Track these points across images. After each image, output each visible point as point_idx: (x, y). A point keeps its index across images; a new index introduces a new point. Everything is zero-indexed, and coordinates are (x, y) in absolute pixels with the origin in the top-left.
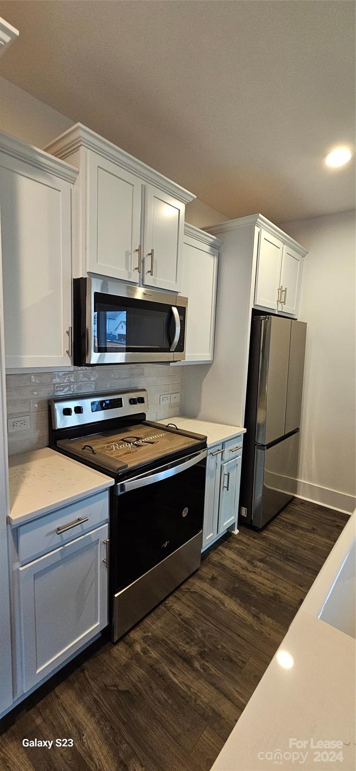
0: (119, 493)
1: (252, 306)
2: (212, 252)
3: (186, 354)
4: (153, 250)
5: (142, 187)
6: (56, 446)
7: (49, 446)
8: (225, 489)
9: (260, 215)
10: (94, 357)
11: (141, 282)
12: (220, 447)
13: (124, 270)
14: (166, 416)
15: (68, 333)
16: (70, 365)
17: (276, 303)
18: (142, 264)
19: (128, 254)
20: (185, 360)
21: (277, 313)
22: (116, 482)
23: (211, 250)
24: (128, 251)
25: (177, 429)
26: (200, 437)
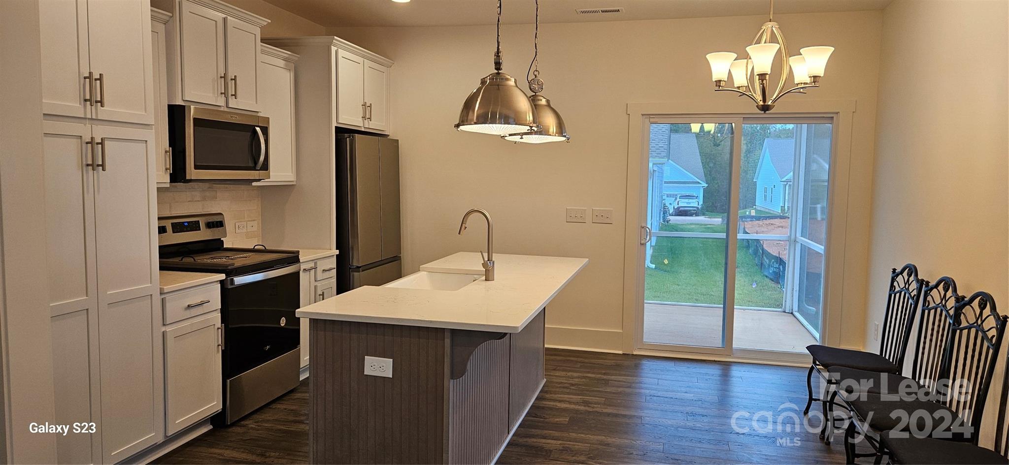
0: (229, 287)
1: (334, 124)
2: (289, 68)
3: (271, 174)
4: (235, 75)
5: (224, 21)
9: (335, 37)
10: (194, 174)
11: (226, 104)
12: (313, 264)
13: (212, 95)
15: (168, 152)
16: (168, 181)
17: (361, 119)
19: (215, 81)
20: (269, 178)
21: (363, 130)
22: (226, 278)
23: (286, 65)
24: (216, 78)
25: (265, 249)
26: (291, 251)
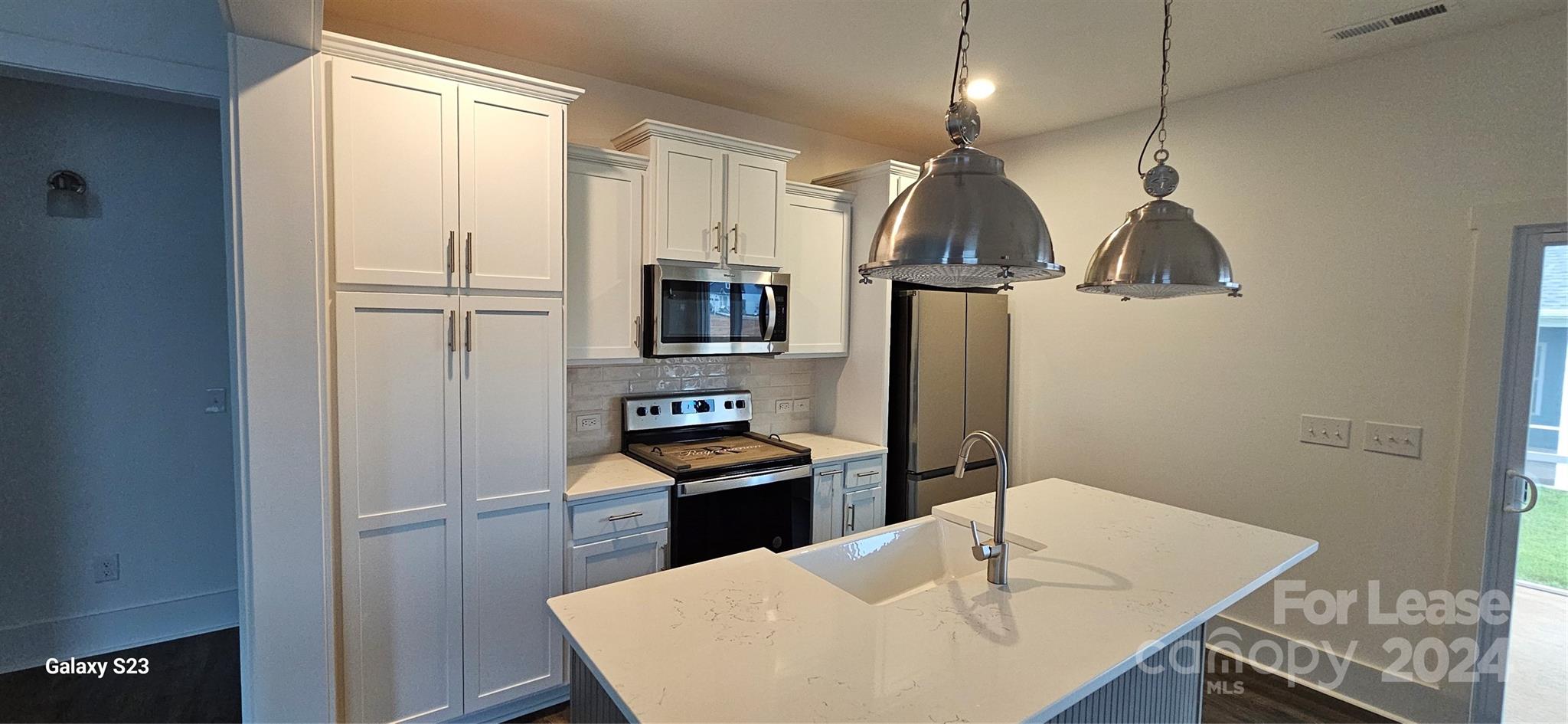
0: (680, 495)
2: (838, 208)
3: (790, 345)
4: (736, 225)
5: (724, 158)
6: (628, 451)
7: (621, 452)
8: (850, 528)
9: (892, 161)
10: (661, 348)
11: (724, 260)
12: (839, 468)
13: (701, 251)
14: (787, 431)
15: (636, 322)
16: (639, 356)
18: (725, 240)
19: (705, 232)
20: (788, 351)
22: (676, 482)
23: (837, 206)
24: (706, 230)
25: (780, 440)
26: (800, 448)
